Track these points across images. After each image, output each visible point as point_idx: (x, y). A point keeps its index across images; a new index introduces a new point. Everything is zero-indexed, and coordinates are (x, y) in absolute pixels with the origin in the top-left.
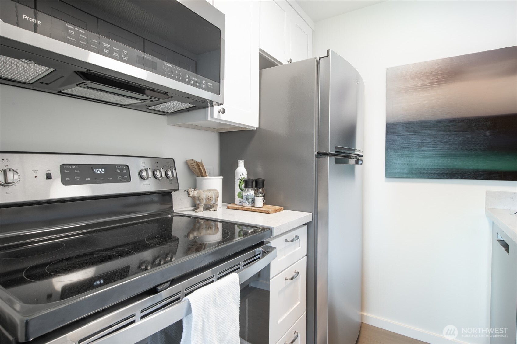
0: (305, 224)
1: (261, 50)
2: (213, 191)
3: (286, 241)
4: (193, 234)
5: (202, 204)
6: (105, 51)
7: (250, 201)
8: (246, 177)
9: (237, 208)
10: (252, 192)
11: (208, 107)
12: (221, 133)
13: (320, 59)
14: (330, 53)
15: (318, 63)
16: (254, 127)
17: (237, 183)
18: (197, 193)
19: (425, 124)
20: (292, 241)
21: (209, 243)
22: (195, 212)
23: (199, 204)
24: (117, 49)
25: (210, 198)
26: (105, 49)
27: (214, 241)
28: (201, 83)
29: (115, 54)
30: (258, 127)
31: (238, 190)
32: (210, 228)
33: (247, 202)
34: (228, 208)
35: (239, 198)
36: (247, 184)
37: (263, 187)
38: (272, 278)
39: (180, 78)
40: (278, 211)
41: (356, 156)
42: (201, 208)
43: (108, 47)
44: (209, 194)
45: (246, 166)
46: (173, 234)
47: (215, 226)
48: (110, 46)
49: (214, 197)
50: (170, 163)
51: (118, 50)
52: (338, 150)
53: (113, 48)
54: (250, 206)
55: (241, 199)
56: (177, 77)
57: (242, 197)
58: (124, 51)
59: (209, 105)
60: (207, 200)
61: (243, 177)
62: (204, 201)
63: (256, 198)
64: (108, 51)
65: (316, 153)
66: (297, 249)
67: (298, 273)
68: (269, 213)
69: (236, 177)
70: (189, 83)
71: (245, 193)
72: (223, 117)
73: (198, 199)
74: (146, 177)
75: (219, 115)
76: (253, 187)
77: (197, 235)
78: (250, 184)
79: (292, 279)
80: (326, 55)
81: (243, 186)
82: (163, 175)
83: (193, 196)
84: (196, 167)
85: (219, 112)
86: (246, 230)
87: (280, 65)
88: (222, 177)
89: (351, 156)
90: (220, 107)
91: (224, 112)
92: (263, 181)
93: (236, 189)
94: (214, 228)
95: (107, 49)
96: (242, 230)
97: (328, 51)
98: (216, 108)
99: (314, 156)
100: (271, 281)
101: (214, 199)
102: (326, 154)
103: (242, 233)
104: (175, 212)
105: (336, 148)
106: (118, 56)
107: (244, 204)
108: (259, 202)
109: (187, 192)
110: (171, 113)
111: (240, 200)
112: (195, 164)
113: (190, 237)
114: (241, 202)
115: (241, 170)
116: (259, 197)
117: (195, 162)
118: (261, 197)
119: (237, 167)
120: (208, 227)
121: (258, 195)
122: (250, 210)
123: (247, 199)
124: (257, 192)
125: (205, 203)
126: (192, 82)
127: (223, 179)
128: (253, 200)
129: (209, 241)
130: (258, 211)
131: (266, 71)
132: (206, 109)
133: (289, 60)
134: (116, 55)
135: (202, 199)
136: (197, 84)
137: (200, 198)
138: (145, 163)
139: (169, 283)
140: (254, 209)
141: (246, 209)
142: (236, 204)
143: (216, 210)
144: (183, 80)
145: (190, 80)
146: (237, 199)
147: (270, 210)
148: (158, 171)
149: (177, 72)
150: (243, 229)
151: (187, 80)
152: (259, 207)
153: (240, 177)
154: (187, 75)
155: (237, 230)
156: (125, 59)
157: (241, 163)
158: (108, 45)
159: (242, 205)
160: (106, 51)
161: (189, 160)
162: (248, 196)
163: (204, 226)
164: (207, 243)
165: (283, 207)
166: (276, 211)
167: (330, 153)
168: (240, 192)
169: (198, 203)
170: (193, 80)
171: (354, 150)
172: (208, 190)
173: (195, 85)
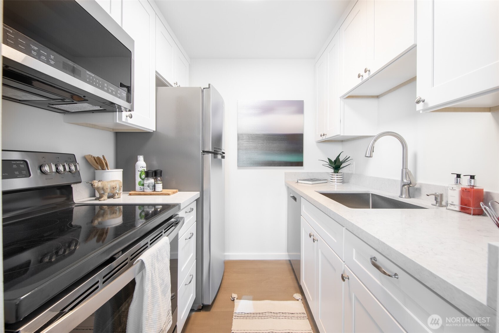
0: (195, 200)
1: (156, 72)
2: (117, 182)
3: (186, 212)
4: (98, 220)
5: (106, 193)
6: (32, 53)
7: (151, 187)
8: (145, 169)
9: (139, 194)
10: (151, 181)
11: (116, 112)
12: (117, 132)
13: (204, 89)
14: (211, 86)
15: (203, 91)
16: (151, 130)
17: (138, 174)
18: (101, 184)
19: (258, 136)
20: (190, 212)
21: (111, 227)
22: (100, 201)
23: (104, 194)
24: (44, 53)
25: (114, 188)
26: (32, 51)
27: (116, 224)
28: (116, 92)
29: (43, 57)
30: (155, 130)
31: (138, 179)
32: (114, 213)
33: (149, 188)
34: (130, 195)
35: (139, 186)
36: (148, 174)
37: (161, 176)
38: (180, 239)
39: (100, 86)
40: (175, 193)
41: (221, 153)
42: (105, 197)
43: (36, 49)
44: (113, 184)
45: (145, 161)
46: (74, 223)
47: (119, 211)
48: (37, 49)
49: (118, 187)
50: (71, 158)
51: (46, 54)
52: (215, 150)
53: (41, 51)
54: (152, 191)
55: (142, 187)
56: (97, 85)
57: (143, 185)
58: (51, 56)
59: (117, 109)
60: (111, 190)
61: (143, 169)
62: (109, 191)
63: (157, 185)
64: (36, 53)
65: (202, 151)
66: (191, 217)
67: (193, 234)
68: (169, 195)
69: (136, 170)
70: (107, 91)
71: (146, 181)
72: (130, 121)
73: (103, 189)
74: (49, 172)
75: (126, 119)
76: (153, 177)
77: (101, 220)
78: (151, 174)
79: (190, 238)
80: (208, 87)
81: (143, 176)
82: (67, 169)
83: (97, 187)
84: (94, 161)
85: (127, 117)
86: (148, 210)
87: (170, 87)
88: (122, 170)
89: (218, 153)
90: (128, 113)
91: (131, 117)
92: (161, 172)
93: (136, 179)
94: (118, 213)
95: (34, 51)
96: (143, 211)
97: (209, 85)
98: (125, 114)
99: (201, 153)
100: (179, 240)
101: (118, 188)
102: (208, 152)
103: (143, 214)
104: (75, 203)
105: (215, 148)
106: (46, 60)
107: (145, 190)
108: (159, 187)
109: (90, 184)
110: (73, 112)
111: (140, 188)
112: (93, 159)
113: (95, 223)
114: (141, 189)
115: (141, 164)
116: (159, 183)
117: (93, 157)
118: (160, 183)
119: (137, 161)
120: (112, 212)
121: (158, 183)
122: (152, 194)
123: (148, 186)
124: (156, 180)
125: (109, 192)
126: (110, 91)
127: (123, 171)
128: (154, 186)
129: (111, 225)
130: (159, 194)
131: (161, 88)
132: (115, 113)
133: (175, 83)
134: (44, 59)
135: (107, 189)
136: (114, 93)
137: (105, 188)
138: (45, 159)
139: (121, 252)
140: (155, 193)
141: (148, 194)
142: (136, 190)
143: (120, 197)
144: (102, 89)
145: (108, 89)
146: (138, 187)
147: (170, 193)
148: (61, 166)
149: (97, 81)
150: (145, 210)
151: (106, 89)
152: (159, 192)
153: (141, 169)
154: (106, 85)
155: (138, 211)
156: (52, 63)
157: (141, 158)
158: (35, 48)
159: (144, 191)
160: (34, 53)
161: (87, 156)
162: (149, 184)
163: (109, 212)
164: (110, 227)
165: (178, 190)
166: (174, 193)
167: (211, 152)
168: (141, 181)
169: (102, 192)
170: (110, 89)
171: (221, 149)
172: (111, 181)
173: (111, 93)
